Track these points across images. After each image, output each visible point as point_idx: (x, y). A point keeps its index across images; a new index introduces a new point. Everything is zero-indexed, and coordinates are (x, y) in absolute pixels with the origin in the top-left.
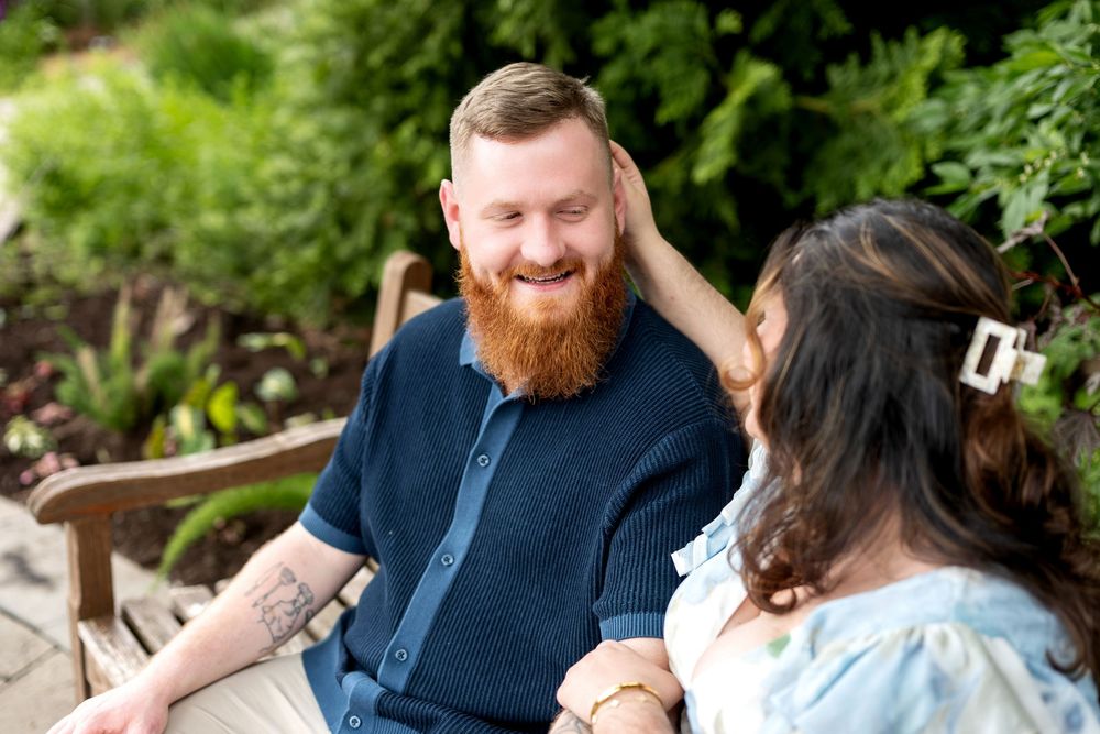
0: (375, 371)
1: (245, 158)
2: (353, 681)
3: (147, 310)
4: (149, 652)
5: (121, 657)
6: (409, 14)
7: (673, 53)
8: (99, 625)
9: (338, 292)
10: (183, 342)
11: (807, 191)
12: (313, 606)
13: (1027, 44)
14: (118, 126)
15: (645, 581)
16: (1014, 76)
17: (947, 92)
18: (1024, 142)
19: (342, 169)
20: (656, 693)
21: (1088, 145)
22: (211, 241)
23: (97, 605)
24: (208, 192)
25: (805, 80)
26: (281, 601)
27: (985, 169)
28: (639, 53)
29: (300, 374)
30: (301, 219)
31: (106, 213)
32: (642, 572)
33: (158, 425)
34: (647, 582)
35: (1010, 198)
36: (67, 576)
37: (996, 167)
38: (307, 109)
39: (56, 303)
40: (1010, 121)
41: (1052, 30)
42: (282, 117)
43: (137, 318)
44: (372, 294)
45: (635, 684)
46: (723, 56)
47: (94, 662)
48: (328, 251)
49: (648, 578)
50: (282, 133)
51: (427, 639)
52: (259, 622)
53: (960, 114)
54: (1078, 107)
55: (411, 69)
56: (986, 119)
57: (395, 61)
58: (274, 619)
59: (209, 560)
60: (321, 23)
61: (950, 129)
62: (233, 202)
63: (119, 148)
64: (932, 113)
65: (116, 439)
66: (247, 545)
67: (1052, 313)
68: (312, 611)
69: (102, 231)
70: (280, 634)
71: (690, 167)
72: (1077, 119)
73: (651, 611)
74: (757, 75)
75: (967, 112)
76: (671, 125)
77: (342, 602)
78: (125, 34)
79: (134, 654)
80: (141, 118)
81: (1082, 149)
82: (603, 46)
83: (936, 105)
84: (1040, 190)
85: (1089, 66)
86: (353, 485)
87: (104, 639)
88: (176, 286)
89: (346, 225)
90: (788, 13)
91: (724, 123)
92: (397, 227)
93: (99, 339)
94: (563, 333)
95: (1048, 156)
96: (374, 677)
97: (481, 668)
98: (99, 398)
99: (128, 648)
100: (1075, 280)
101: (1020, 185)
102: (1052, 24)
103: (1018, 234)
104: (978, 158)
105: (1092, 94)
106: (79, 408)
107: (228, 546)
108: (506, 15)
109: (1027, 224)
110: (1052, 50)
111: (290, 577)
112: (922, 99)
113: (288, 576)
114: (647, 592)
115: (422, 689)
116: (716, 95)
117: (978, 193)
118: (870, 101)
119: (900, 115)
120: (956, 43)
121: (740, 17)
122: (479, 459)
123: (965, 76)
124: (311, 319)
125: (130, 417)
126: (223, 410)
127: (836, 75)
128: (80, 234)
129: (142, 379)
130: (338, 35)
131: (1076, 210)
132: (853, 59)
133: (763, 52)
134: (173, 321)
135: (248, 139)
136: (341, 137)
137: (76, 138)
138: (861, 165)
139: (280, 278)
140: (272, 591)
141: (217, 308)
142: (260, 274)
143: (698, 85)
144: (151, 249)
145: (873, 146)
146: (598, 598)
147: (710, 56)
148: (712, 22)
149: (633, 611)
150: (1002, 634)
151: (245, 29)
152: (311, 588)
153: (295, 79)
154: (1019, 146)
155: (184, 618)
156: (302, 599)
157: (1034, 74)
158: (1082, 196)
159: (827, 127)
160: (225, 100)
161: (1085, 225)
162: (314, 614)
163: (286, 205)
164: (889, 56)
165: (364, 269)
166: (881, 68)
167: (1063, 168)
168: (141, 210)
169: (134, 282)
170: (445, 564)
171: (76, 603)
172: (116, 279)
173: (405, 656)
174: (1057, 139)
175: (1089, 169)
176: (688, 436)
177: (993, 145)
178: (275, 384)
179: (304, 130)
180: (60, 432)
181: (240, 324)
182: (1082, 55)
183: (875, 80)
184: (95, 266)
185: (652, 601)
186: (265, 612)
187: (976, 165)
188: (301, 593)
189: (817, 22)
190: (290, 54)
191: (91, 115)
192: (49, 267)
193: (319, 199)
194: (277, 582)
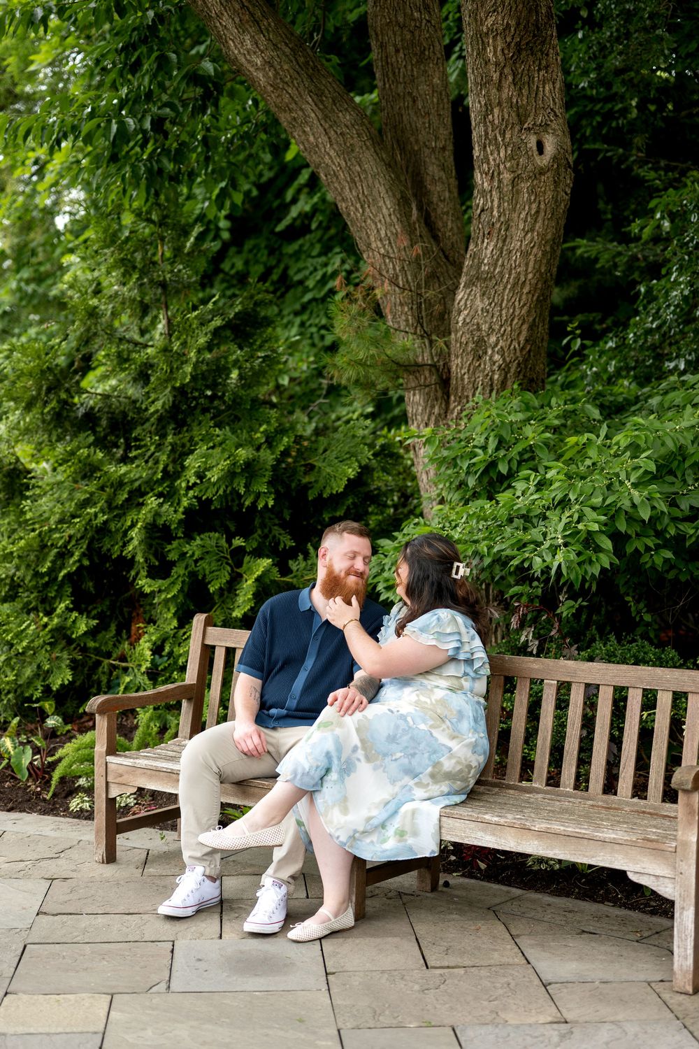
7: (210, 559)
90: (263, 538)
127: (294, 565)
132: (301, 557)
143: (226, 573)
147: (231, 560)
189: (277, 541)
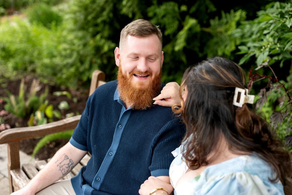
0: (90, 101)
1: (55, 44)
2: (85, 187)
3: (29, 85)
4: (29, 178)
5: (22, 180)
6: (99, 6)
7: (169, 16)
8: (16, 171)
9: (80, 80)
10: (39, 94)
11: (205, 53)
12: (73, 165)
13: (263, 14)
14: (21, 36)
15: (163, 161)
16: (259, 23)
17: (241, 27)
18: (262, 40)
19: (81, 47)
20: (166, 190)
21: (279, 41)
22: (46, 66)
23: (15, 166)
24: (45, 53)
25: (204, 23)
26: (65, 164)
27: (252, 47)
28: (160, 16)
29: (70, 102)
30: (70, 61)
31: (18, 59)
32: (163, 158)
33: (32, 116)
34: (164, 161)
35: (259, 55)
36: (7, 157)
37: (255, 47)
38: (72, 31)
39: (4, 83)
40: (258, 35)
41: (269, 10)
42: (65, 33)
43: (26, 87)
44: (89, 81)
45: (160, 188)
46: (182, 17)
47: (15, 181)
48: (77, 69)
49: (164, 160)
50: (65, 37)
51: (106, 175)
52: (59, 170)
53: (245, 32)
54: (277, 31)
55: (99, 20)
56: (252, 34)
57: (95, 18)
58: (63, 169)
59: (46, 152)
60: (75, 8)
61: (243, 36)
62: (52, 56)
63: (21, 42)
64: (238, 32)
65: (20, 120)
66: (56, 148)
67: (270, 86)
68: (73, 166)
69: (17, 63)
70: (65, 173)
71: (174, 46)
72: (276, 34)
73: (165, 169)
74: (191, 22)
75: (247, 32)
76: (169, 35)
77: (81, 164)
78: (23, 10)
79: (25, 179)
80: (27, 33)
81: (278, 42)
82: (150, 14)
83: (239, 30)
84: (267, 53)
85: (279, 20)
86: (84, 132)
87: (17, 175)
88: (36, 78)
89: (82, 62)
90: (200, 6)
91: (183, 35)
92: (96, 63)
93: (16, 93)
94: (144, 92)
95: (269, 44)
96: (91, 186)
97: (120, 183)
98: (16, 109)
99: (24, 177)
100: (276, 77)
101: (261, 52)
102: (270, 9)
103: (261, 65)
104: (250, 44)
105: (280, 28)
106: (10, 112)
107: (51, 149)
108: (125, 6)
109: (263, 62)
110: (270, 16)
111: (67, 157)
112: (235, 29)
113: (66, 157)
114: (164, 163)
115: (104, 188)
116: (180, 28)
117: (250, 54)
118: (221, 29)
119: (229, 33)
120: (244, 14)
121: (187, 6)
122: (119, 126)
123: (246, 22)
124: (73, 87)
125: (24, 114)
126: (49, 112)
127: (212, 22)
128: (10, 64)
129: (27, 104)
130: (80, 11)
131: (276, 58)
132: (217, 18)
133: (193, 16)
134: (36, 88)
135: (56, 39)
136: (81, 39)
137: (10, 39)
138: (219, 46)
139: (64, 76)
140: (62, 162)
141: (48, 84)
142: (59, 75)
143: (176, 24)
144: (30, 68)
145: (222, 41)
146: (150, 165)
147: (179, 17)
148: (179, 8)
149: (160, 169)
150: (257, 174)
151: (55, 9)
152: (73, 160)
153: (68, 23)
154: (261, 41)
155: (39, 169)
156: (70, 163)
157: (265, 22)
158: (278, 55)
159: (210, 36)
160: (49, 28)
161: (278, 62)
162: (74, 167)
163: (66, 57)
164: (226, 17)
165: (87, 74)
166: (224, 20)
167: (273, 47)
168: (27, 58)
169: (25, 77)
170: (110, 154)
171: (10, 165)
172: (20, 77)
173: (99, 179)
174: (271, 40)
175: (279, 48)
176: (175, 121)
177: (254, 41)
178: (63, 105)
179: (71, 37)
180: (5, 118)
181: (54, 88)
182: (277, 17)
183: (223, 23)
184: (15, 73)
185: (166, 166)
186: (60, 168)
187: (250, 46)
188: (70, 162)
189: (207, 8)
190: (67, 17)
191: (13, 32)
192: (2, 73)
193: (75, 55)
194: (64, 159)
